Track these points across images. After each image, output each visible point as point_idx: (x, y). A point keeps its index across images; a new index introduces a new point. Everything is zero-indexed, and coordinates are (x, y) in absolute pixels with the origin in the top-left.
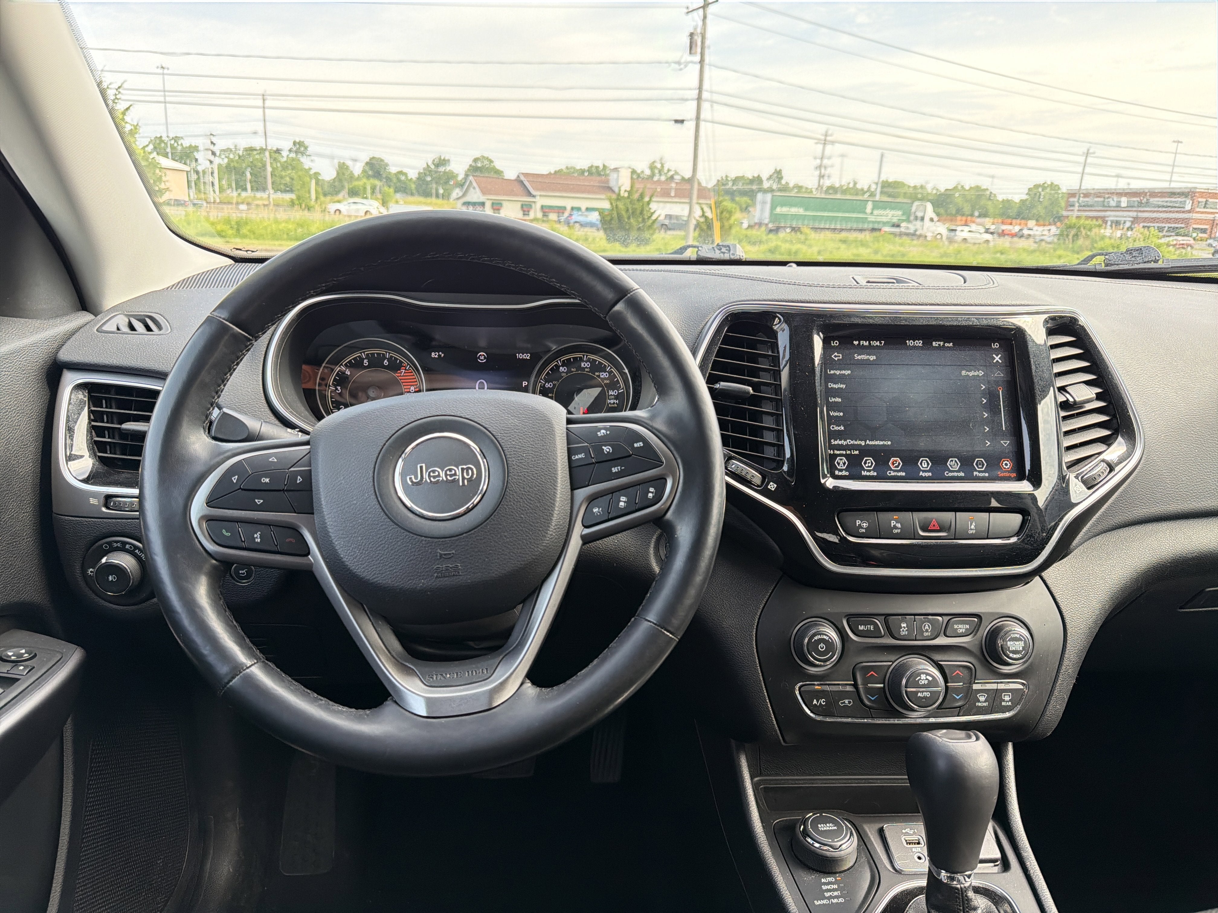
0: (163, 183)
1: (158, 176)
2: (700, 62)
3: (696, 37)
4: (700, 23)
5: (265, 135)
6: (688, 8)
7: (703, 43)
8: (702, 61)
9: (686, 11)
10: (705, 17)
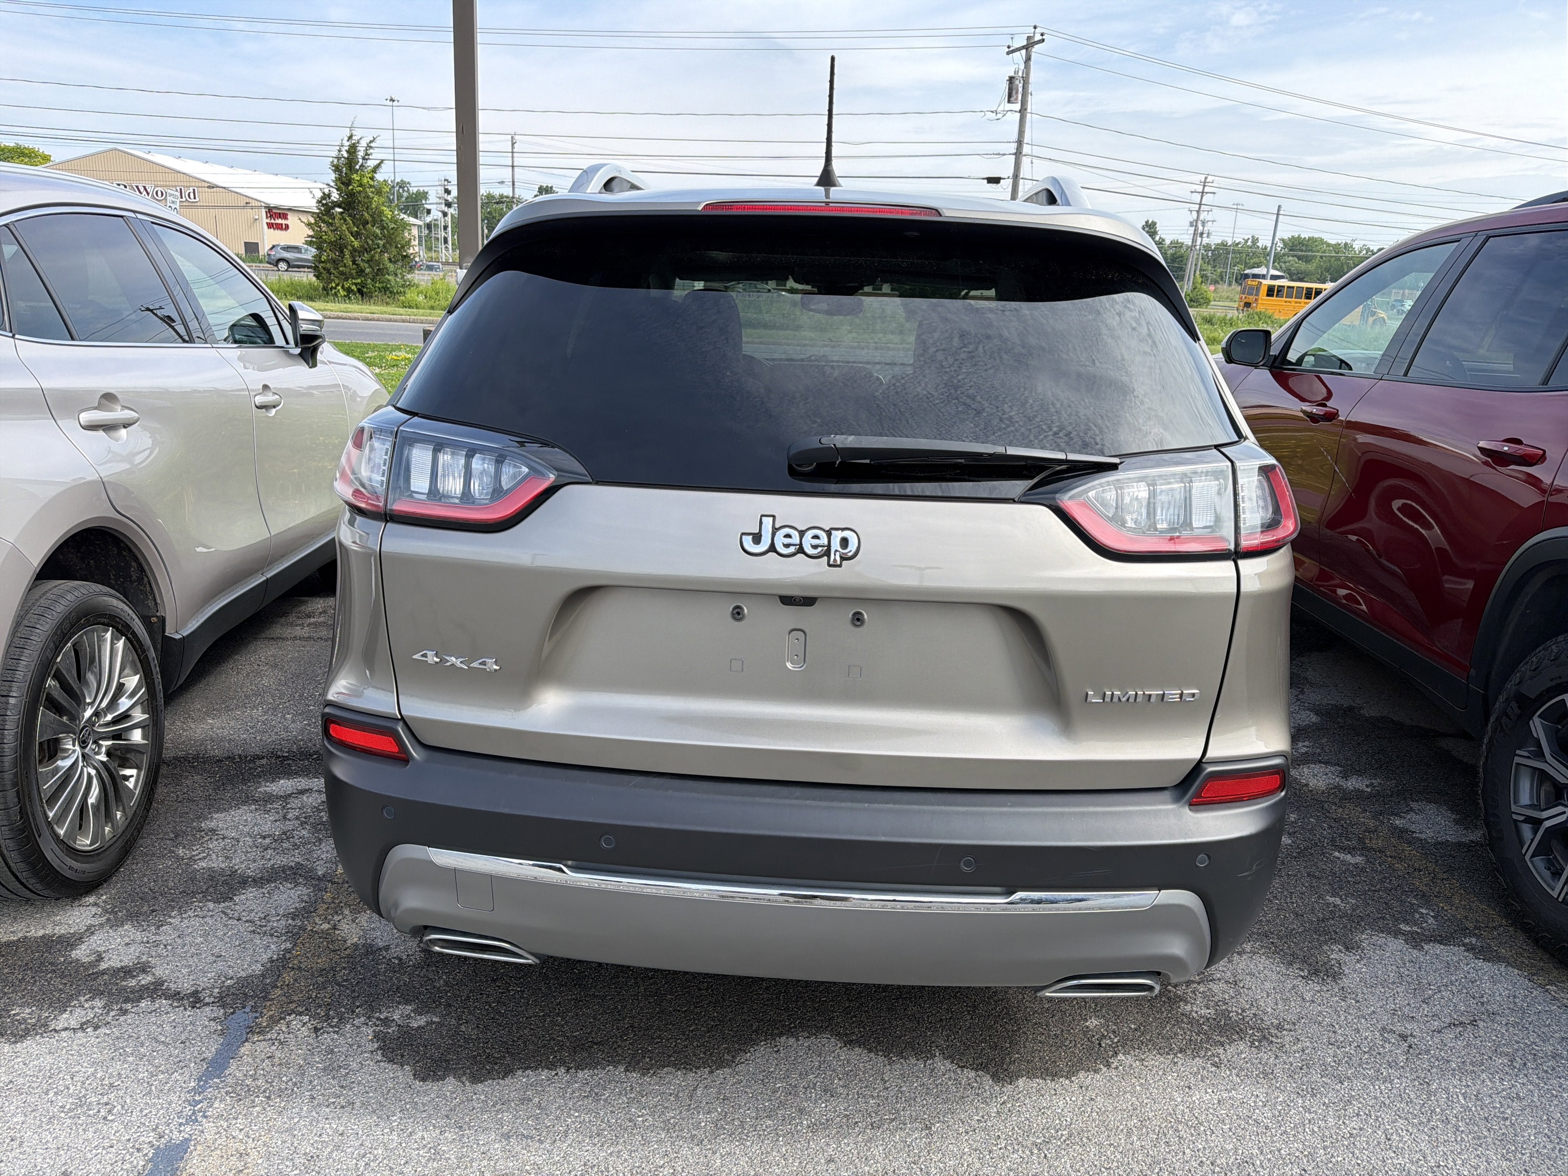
0: (411, 248)
1: (407, 240)
2: (1020, 111)
3: (1017, 82)
4: (1022, 66)
5: (513, 185)
6: (1009, 47)
7: (1025, 88)
8: (1023, 111)
9: (1007, 50)
10: (1028, 59)
